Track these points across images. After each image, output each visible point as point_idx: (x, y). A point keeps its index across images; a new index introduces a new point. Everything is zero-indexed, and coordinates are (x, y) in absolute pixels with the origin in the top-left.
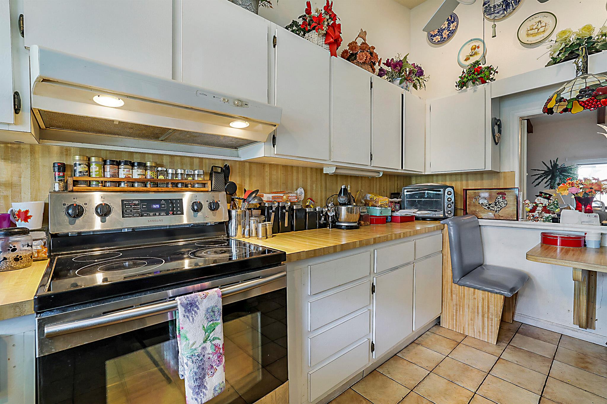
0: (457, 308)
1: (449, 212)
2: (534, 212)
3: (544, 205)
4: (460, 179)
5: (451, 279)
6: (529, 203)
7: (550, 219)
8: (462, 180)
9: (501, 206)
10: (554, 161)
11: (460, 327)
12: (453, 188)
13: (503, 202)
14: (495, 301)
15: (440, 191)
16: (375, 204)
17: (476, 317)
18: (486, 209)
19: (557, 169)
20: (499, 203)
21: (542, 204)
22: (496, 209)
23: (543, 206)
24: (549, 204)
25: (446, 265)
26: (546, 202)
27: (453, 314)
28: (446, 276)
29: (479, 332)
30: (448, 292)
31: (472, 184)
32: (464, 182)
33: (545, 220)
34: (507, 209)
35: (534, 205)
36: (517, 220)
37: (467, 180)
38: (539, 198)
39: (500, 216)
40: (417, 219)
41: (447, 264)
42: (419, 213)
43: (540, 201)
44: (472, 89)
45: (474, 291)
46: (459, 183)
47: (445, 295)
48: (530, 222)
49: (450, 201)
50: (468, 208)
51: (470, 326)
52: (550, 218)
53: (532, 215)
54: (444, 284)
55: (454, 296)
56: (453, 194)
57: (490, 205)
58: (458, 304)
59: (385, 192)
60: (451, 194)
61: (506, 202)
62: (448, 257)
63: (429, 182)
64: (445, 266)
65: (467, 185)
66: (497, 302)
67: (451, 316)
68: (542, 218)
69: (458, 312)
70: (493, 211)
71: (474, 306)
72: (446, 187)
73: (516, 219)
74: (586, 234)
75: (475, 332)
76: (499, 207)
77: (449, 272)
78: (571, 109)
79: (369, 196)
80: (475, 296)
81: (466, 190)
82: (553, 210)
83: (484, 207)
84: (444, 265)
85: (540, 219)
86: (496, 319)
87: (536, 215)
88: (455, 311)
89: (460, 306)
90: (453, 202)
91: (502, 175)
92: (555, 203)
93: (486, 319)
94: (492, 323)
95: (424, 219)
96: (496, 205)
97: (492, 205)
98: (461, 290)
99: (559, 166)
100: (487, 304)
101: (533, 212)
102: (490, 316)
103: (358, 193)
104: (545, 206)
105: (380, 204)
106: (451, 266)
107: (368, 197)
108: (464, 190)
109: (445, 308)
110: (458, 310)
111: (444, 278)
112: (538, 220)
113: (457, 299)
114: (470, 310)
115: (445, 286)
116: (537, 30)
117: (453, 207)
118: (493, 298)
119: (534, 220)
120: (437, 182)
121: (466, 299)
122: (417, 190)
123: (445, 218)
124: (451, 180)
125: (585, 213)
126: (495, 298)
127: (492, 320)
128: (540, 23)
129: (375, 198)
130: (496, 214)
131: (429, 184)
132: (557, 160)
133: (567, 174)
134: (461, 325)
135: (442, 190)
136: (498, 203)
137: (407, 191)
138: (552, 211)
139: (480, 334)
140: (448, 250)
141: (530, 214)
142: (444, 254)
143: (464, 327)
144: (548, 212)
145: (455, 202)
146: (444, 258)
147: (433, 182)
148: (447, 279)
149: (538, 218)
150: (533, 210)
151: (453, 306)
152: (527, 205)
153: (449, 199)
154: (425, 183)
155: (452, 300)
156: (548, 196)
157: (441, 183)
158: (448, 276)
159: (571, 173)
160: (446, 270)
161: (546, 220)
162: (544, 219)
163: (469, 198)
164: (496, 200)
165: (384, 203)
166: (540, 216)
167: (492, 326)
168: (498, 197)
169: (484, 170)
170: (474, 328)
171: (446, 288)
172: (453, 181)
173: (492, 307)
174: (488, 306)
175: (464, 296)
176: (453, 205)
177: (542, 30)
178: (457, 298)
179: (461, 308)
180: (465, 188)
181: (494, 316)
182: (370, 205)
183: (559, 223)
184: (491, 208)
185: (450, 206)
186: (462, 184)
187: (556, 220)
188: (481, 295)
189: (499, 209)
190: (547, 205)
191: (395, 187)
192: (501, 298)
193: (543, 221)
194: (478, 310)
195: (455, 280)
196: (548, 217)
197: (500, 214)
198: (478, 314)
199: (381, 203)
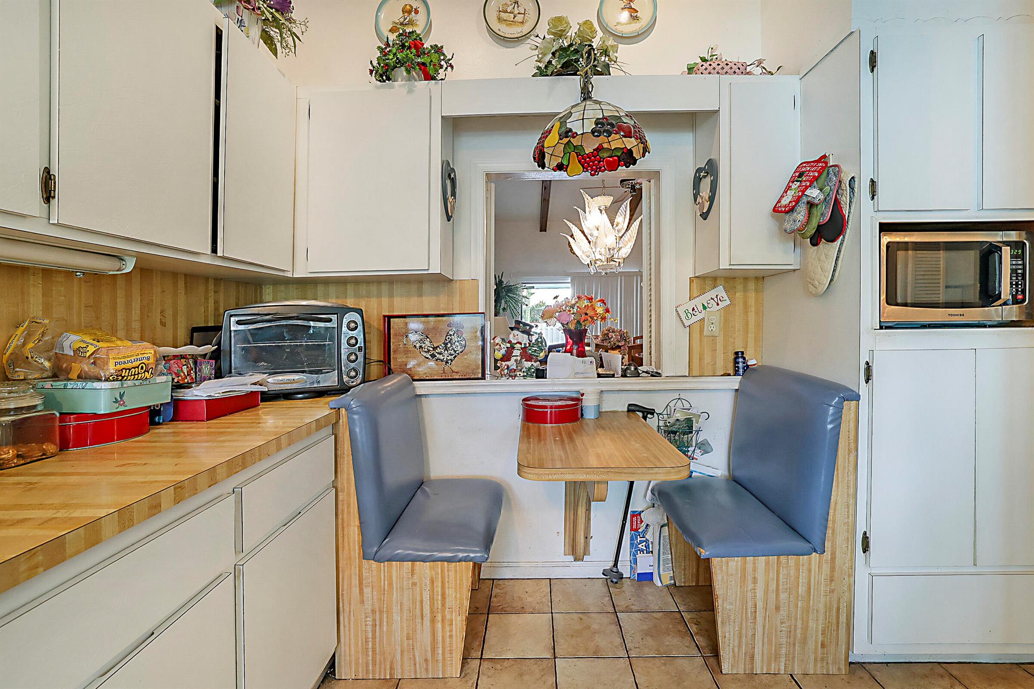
0: (374, 620)
1: (353, 374)
2: (509, 360)
3: (523, 346)
4: (375, 293)
5: (359, 549)
6: (500, 343)
7: (533, 372)
8: (379, 296)
9: (455, 351)
10: (499, 276)
11: (383, 666)
12: (360, 312)
13: (458, 341)
14: (456, 578)
15: (330, 320)
16: (93, 370)
17: (419, 626)
18: (427, 358)
19: (503, 288)
20: (451, 344)
21: (520, 343)
22: (446, 357)
23: (522, 348)
24: (529, 344)
25: (345, 515)
26: (524, 339)
27: (367, 638)
28: (346, 544)
29: (426, 660)
30: (353, 582)
31: (400, 305)
32: (385, 301)
33: (525, 374)
34: (466, 357)
35: (509, 345)
36: (483, 378)
37: (391, 296)
38: (516, 332)
39: (453, 372)
40: (269, 397)
41: (349, 513)
42: (276, 382)
43: (517, 339)
44: (404, 85)
45: (413, 566)
46: (374, 302)
47: (345, 595)
48: (504, 381)
49: (354, 345)
50: (393, 358)
51: (406, 654)
52: (533, 370)
53: (506, 367)
54: (341, 565)
55: (367, 591)
56: (360, 328)
57: (435, 348)
58: (377, 610)
59: (169, 323)
60: (356, 328)
61: (463, 343)
62: (349, 494)
63: (305, 298)
64: (343, 519)
65: (391, 306)
66: (461, 580)
67: (362, 643)
68: (521, 371)
69: (378, 628)
70: (441, 363)
71: (414, 602)
72: (344, 310)
73: (480, 376)
74: (582, 395)
75: (418, 665)
76: (452, 352)
77: (354, 534)
78: (567, 166)
79: (71, 341)
80: (416, 579)
81: (390, 317)
82: (536, 354)
83: (425, 354)
84: (340, 517)
85: (518, 373)
86: (459, 618)
87: (512, 365)
88: (369, 628)
89: (381, 612)
90: (360, 349)
91: (457, 286)
92: (538, 342)
93: (439, 625)
94: (451, 631)
95: (288, 396)
96: (446, 349)
97: (438, 350)
98: (382, 571)
99: (505, 283)
100: (440, 590)
101: (506, 361)
102: (448, 617)
103: (21, 329)
104: (525, 348)
105: (112, 368)
106: (357, 515)
107: (66, 344)
108: (384, 316)
109: (347, 628)
110: (378, 623)
111: (340, 550)
112: (516, 376)
113: (375, 597)
114: (405, 614)
115: (343, 571)
116: (512, 15)
117: (361, 359)
118: (452, 573)
119: (510, 376)
120: (326, 297)
121: (395, 590)
122: (267, 317)
123: (343, 390)
124: (357, 296)
125: (578, 356)
126: (456, 571)
127: (451, 624)
128: (516, 5)
129: (91, 349)
130: (446, 368)
131: (304, 303)
132: (502, 275)
133: (512, 295)
134: (384, 658)
135: (334, 317)
136: (449, 345)
137: (239, 323)
138: (535, 356)
139: (427, 665)
140: (348, 474)
141: (504, 363)
142: (339, 489)
143: (392, 663)
144: (529, 358)
145: (365, 349)
146: (340, 498)
147: (316, 299)
148: (349, 550)
149: (515, 370)
150: (507, 357)
151: (366, 617)
152: (498, 346)
153: (353, 341)
154: (298, 299)
155: (362, 602)
156: (528, 327)
157: (334, 301)
158: (351, 544)
159: (516, 294)
160: (346, 529)
161: (527, 374)
162: (524, 372)
163: (396, 335)
164: (446, 339)
165: (137, 363)
166: (519, 368)
167: (451, 636)
168: (450, 333)
169: (426, 272)
170: (414, 655)
171: (346, 577)
172: (362, 297)
173: (450, 592)
174: (443, 594)
175: (390, 584)
176: (361, 355)
177: (519, 18)
178: (375, 593)
179: (385, 615)
180: (387, 314)
181: (456, 612)
182: (74, 375)
183: (546, 378)
184: (438, 356)
185: (353, 357)
186: (380, 304)
187: (541, 374)
188: (428, 571)
189: (452, 357)
190: (528, 345)
191: (206, 310)
192: (467, 568)
193: (524, 376)
194: (422, 610)
195: (369, 551)
196: (529, 369)
197: (453, 368)
198: (422, 619)
199: (119, 367)
